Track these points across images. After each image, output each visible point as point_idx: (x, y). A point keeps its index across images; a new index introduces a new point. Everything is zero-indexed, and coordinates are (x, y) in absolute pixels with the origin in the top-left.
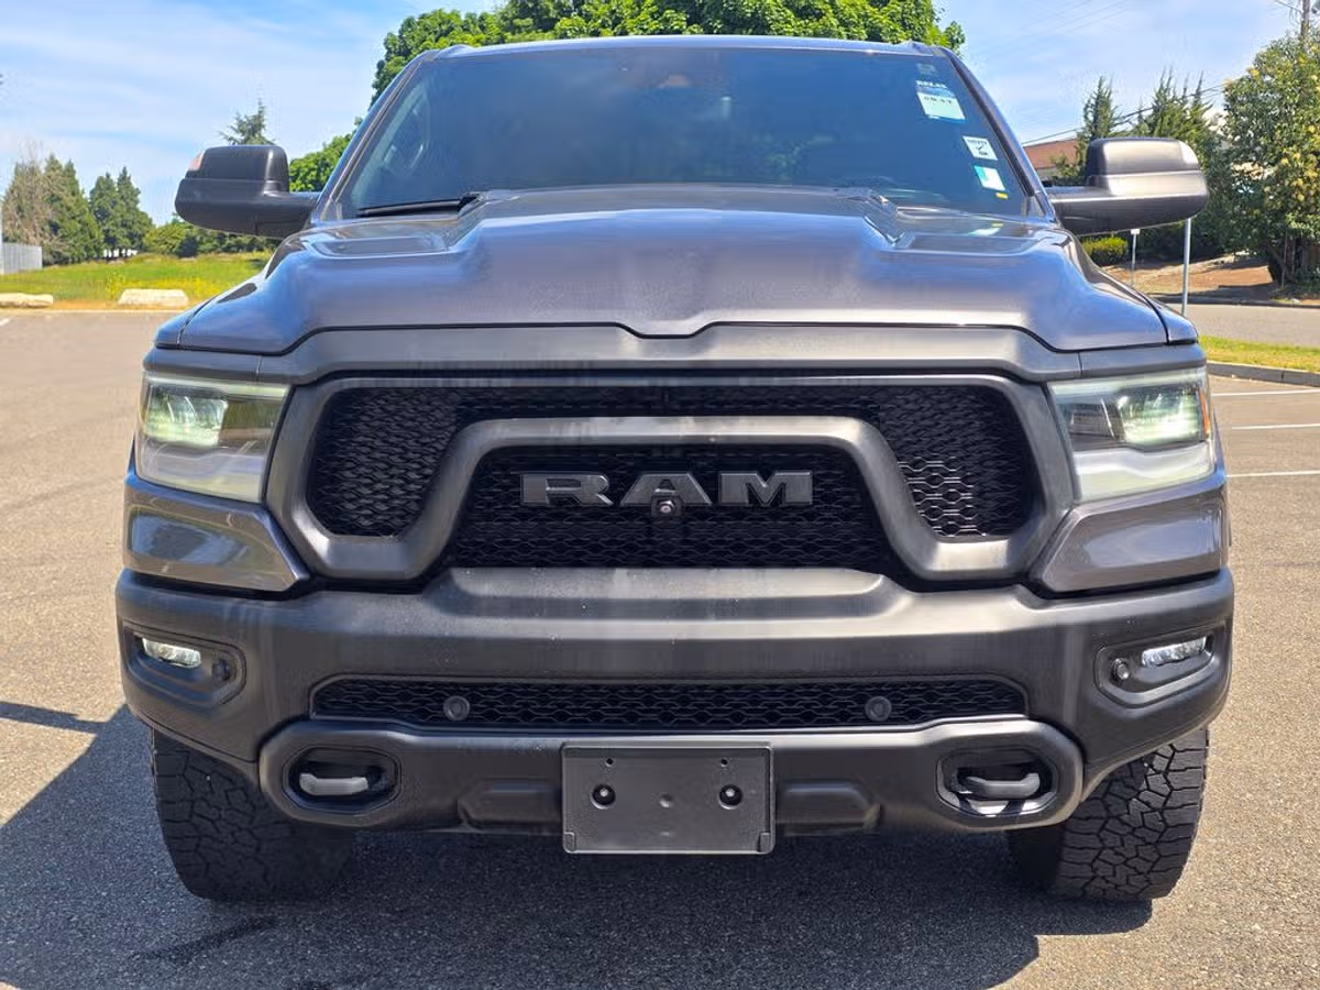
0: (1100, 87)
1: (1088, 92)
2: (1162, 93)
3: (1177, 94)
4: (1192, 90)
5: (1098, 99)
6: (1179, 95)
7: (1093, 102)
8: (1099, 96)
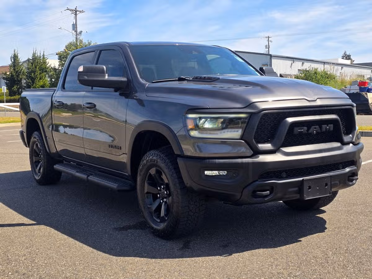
0: (14, 52)
1: (11, 54)
2: (34, 54)
3: (38, 55)
4: (42, 54)
5: (14, 55)
6: (39, 55)
7: (13, 56)
8: (15, 54)
